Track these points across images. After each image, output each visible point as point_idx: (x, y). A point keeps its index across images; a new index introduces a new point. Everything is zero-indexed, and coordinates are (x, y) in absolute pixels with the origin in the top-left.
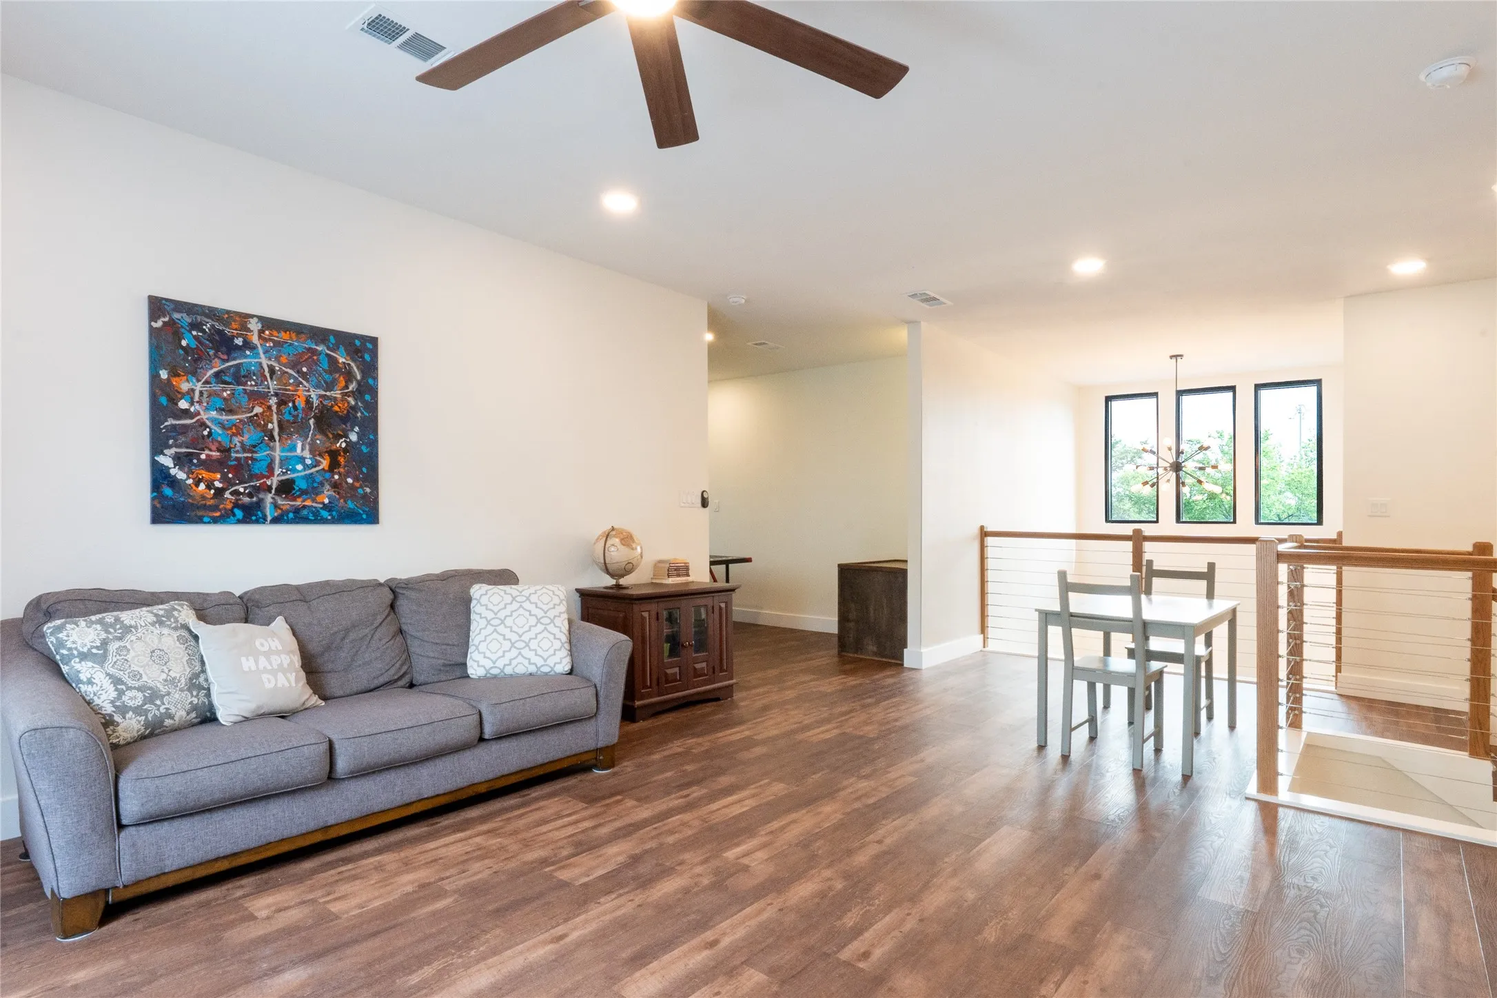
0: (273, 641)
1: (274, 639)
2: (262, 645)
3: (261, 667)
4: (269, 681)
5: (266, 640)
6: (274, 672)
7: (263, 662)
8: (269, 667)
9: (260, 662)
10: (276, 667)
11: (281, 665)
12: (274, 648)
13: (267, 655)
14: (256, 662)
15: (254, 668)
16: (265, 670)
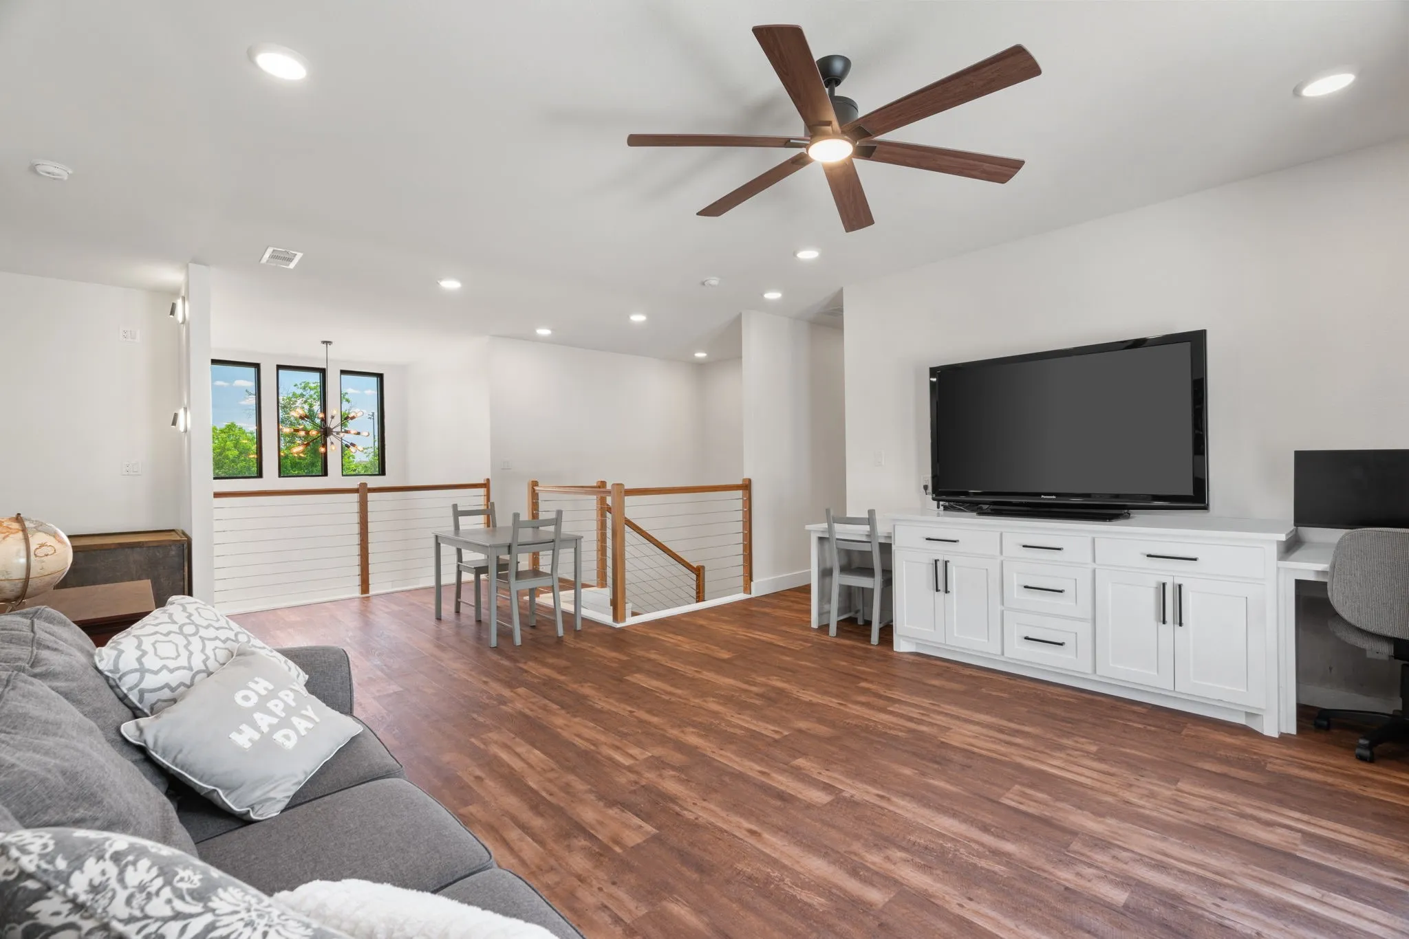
0: (257, 683)
1: (256, 679)
2: (246, 698)
3: (265, 729)
4: (287, 737)
5: (249, 688)
6: (284, 723)
7: (264, 721)
8: (275, 721)
9: (259, 723)
10: (283, 715)
11: (287, 708)
12: (264, 692)
13: (262, 707)
14: (256, 728)
15: (257, 736)
16: (274, 728)
